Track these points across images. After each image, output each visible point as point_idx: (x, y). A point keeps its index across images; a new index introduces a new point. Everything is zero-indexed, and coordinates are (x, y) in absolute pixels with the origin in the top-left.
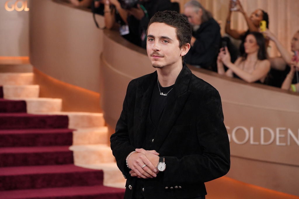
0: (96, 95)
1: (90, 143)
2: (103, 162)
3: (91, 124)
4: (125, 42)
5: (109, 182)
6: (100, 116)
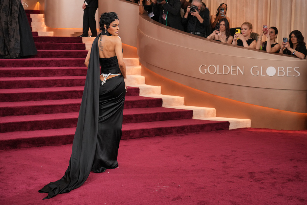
0: (135, 48)
1: (132, 74)
2: (139, 84)
3: (132, 64)
4: (152, 20)
5: (142, 94)
6: (137, 60)
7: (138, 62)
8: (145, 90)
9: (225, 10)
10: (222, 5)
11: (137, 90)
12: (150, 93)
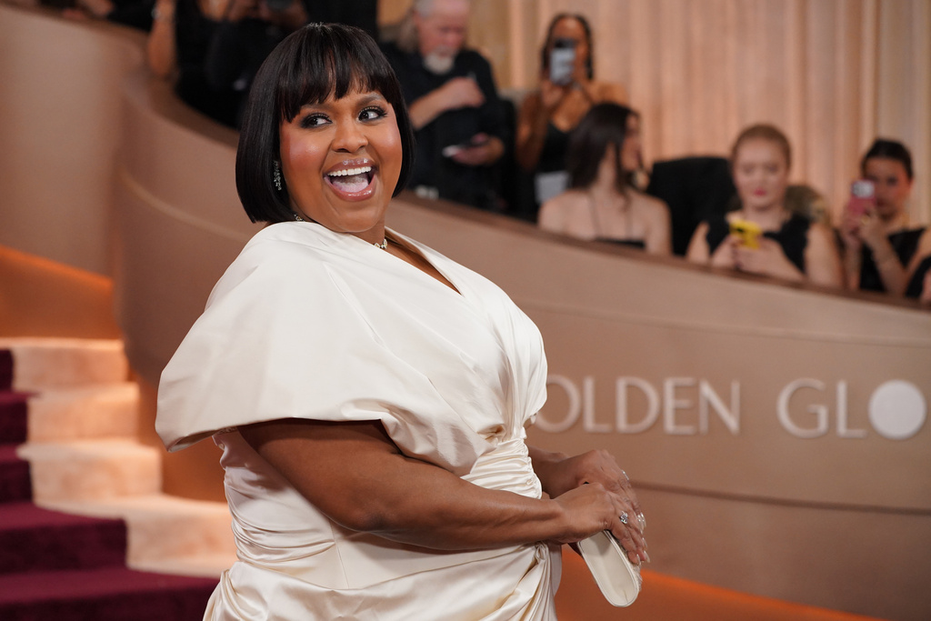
0: (99, 284)
1: (81, 436)
2: (123, 493)
3: (84, 374)
5: (144, 557)
6: (111, 349)
7: (120, 364)
8: (164, 530)
9: (582, 50)
10: (559, 19)
11: (113, 534)
12: (189, 550)
